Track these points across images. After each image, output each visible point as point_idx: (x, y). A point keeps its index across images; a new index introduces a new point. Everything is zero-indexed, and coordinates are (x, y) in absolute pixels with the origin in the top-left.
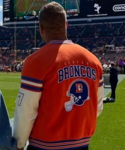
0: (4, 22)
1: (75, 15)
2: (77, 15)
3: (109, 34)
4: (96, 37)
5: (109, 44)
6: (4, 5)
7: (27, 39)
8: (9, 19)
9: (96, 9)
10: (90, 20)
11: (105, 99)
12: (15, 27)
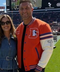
0: (7, 11)
1: (40, 8)
2: (41, 8)
3: (55, 17)
4: (49, 18)
5: (55, 21)
6: (7, 3)
7: (18, 19)
8: (9, 10)
9: (49, 5)
10: (46, 10)
11: (54, 47)
12: (12, 14)
